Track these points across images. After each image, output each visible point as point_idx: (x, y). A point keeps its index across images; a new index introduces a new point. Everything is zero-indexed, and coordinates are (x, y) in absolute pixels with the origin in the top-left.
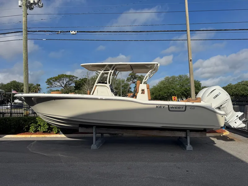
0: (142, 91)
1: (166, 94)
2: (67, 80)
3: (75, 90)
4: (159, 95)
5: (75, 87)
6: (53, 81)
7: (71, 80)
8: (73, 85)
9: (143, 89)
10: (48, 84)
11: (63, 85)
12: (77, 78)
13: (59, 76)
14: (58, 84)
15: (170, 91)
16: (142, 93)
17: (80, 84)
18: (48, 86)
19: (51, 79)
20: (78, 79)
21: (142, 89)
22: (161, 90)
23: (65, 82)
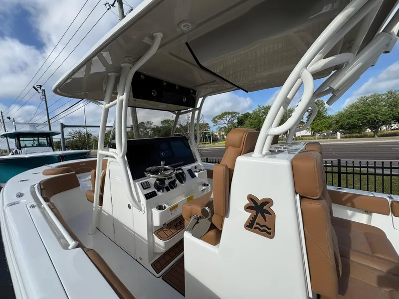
0: (248, 208)
1: (360, 122)
2: (230, 116)
3: (238, 126)
4: (348, 124)
5: (237, 123)
6: (218, 119)
7: (234, 117)
8: (236, 121)
9: (260, 197)
10: (214, 123)
11: (226, 122)
12: (239, 113)
13: (222, 114)
14: (222, 121)
15: (368, 117)
16: (250, 225)
17: (242, 120)
18: (214, 124)
19: (216, 117)
20: (240, 115)
21: (251, 198)
22: (351, 116)
23: (228, 119)
